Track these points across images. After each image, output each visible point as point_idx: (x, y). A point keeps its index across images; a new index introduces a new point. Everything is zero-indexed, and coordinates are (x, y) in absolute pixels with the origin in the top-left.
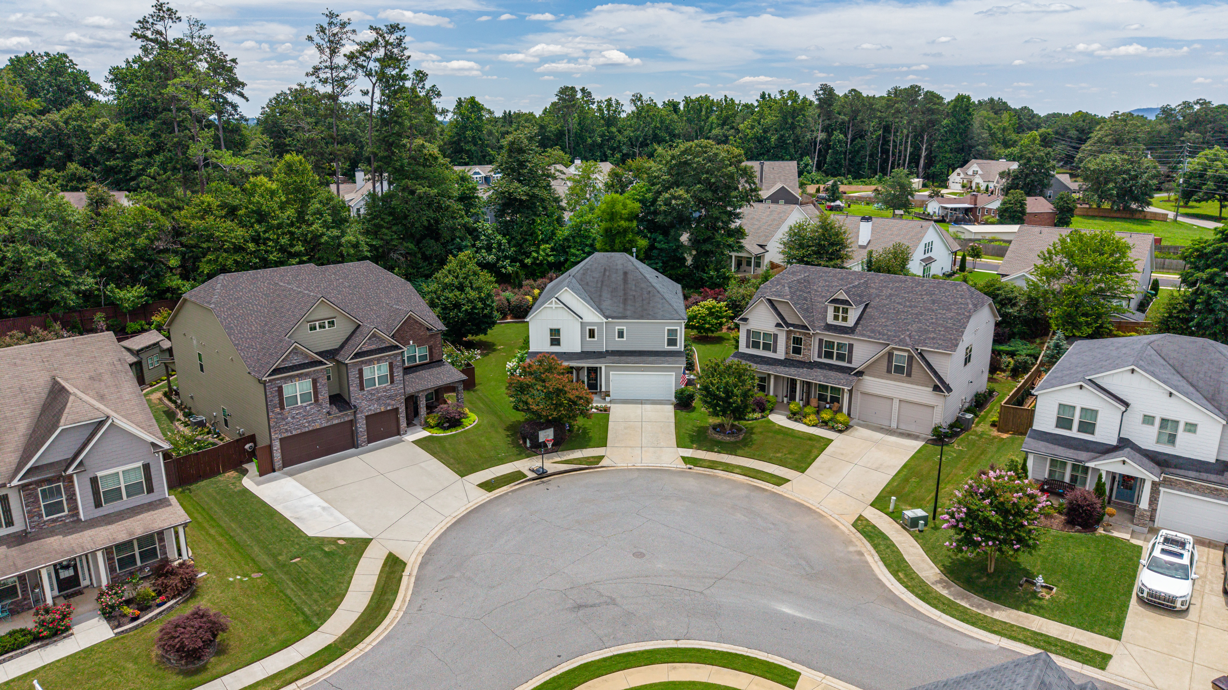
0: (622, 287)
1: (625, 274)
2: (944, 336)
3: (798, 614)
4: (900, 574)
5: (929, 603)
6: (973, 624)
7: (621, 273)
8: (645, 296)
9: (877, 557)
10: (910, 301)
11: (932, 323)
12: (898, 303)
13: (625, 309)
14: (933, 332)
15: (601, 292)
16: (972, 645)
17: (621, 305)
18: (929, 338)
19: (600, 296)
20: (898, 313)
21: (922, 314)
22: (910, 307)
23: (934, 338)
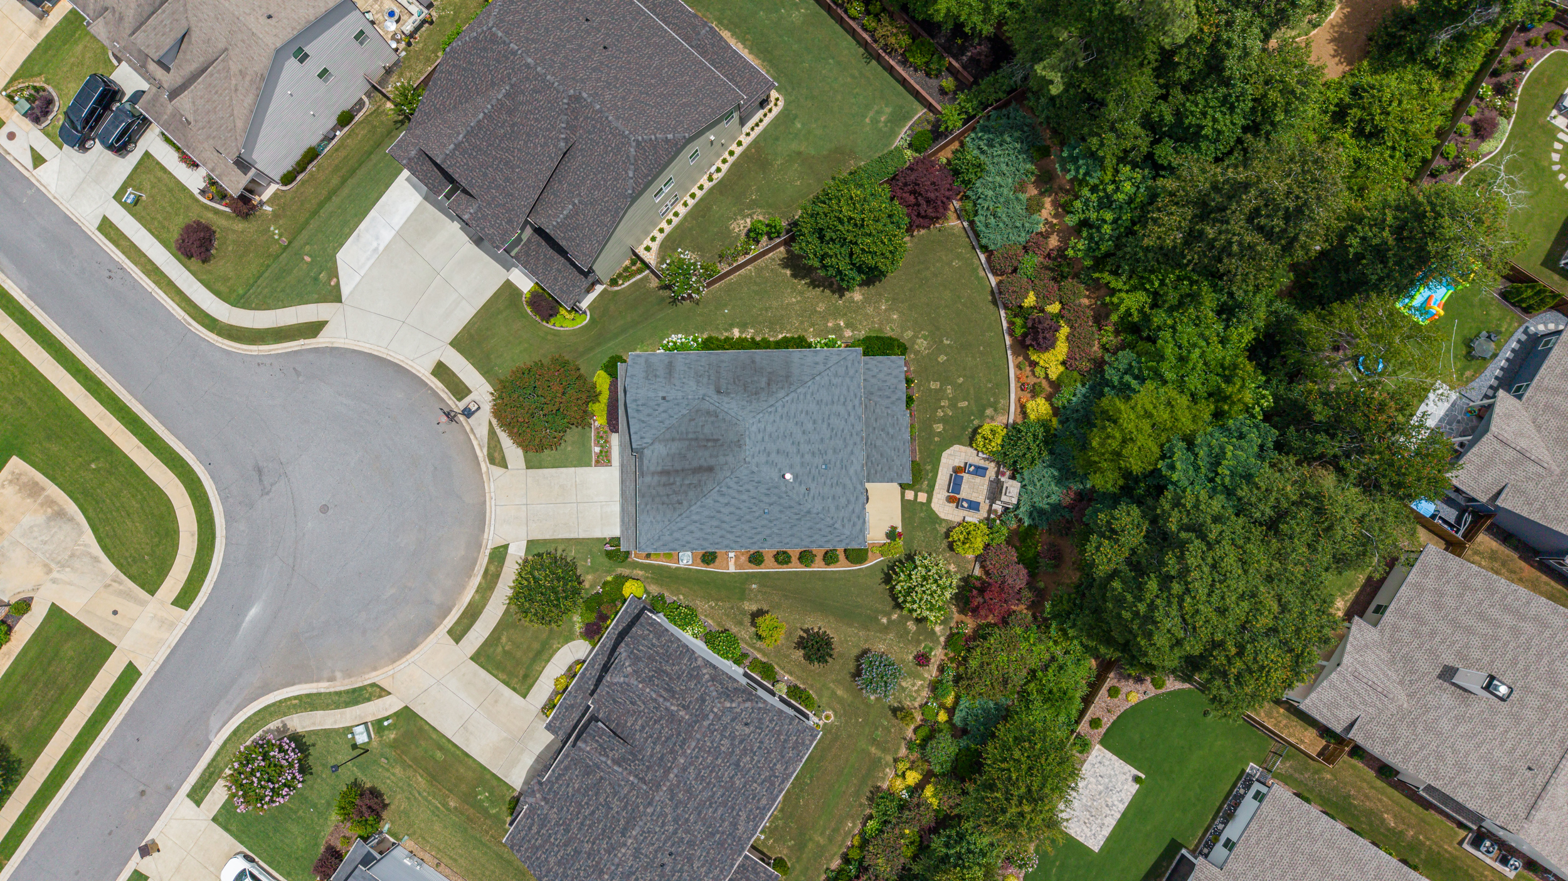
0: (687, 466)
1: (710, 469)
2: (529, 841)
3: (248, 619)
4: (297, 701)
5: (259, 711)
6: (235, 732)
7: (712, 462)
8: (675, 498)
9: (322, 691)
10: (590, 826)
11: (550, 836)
12: (593, 813)
13: (653, 474)
14: (538, 832)
15: (680, 440)
16: (214, 722)
17: (659, 469)
18: (533, 825)
19: (673, 440)
20: (580, 805)
21: (567, 831)
22: (582, 824)
23: (530, 829)
